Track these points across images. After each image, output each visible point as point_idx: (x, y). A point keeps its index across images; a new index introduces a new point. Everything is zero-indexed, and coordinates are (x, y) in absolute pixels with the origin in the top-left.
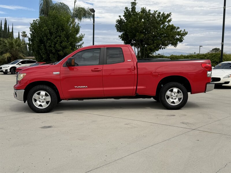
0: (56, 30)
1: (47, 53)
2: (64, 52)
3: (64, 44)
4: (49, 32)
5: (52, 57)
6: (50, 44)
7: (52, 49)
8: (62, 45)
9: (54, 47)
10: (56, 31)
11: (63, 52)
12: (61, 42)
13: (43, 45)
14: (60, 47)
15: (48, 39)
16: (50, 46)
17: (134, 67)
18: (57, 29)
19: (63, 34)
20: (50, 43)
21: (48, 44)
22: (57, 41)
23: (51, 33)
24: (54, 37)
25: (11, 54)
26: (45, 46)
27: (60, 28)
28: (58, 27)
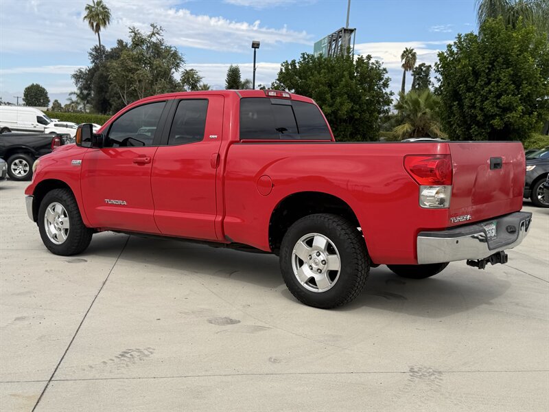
0: (490, 66)
1: (465, 122)
2: (505, 120)
3: (504, 99)
4: (473, 70)
5: (475, 133)
6: (473, 101)
7: (477, 111)
8: (500, 102)
9: (482, 109)
10: (488, 68)
11: (502, 119)
12: (499, 96)
13: (458, 104)
14: (495, 109)
15: (469, 89)
16: (473, 106)
17: (219, 156)
18: (492, 63)
19: (505, 75)
20: (472, 99)
21: (467, 102)
22: (490, 91)
23: (476, 74)
24: (483, 83)
25: (413, 125)
26: (461, 106)
27: (500, 60)
28: (497, 57)
